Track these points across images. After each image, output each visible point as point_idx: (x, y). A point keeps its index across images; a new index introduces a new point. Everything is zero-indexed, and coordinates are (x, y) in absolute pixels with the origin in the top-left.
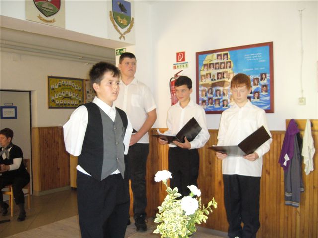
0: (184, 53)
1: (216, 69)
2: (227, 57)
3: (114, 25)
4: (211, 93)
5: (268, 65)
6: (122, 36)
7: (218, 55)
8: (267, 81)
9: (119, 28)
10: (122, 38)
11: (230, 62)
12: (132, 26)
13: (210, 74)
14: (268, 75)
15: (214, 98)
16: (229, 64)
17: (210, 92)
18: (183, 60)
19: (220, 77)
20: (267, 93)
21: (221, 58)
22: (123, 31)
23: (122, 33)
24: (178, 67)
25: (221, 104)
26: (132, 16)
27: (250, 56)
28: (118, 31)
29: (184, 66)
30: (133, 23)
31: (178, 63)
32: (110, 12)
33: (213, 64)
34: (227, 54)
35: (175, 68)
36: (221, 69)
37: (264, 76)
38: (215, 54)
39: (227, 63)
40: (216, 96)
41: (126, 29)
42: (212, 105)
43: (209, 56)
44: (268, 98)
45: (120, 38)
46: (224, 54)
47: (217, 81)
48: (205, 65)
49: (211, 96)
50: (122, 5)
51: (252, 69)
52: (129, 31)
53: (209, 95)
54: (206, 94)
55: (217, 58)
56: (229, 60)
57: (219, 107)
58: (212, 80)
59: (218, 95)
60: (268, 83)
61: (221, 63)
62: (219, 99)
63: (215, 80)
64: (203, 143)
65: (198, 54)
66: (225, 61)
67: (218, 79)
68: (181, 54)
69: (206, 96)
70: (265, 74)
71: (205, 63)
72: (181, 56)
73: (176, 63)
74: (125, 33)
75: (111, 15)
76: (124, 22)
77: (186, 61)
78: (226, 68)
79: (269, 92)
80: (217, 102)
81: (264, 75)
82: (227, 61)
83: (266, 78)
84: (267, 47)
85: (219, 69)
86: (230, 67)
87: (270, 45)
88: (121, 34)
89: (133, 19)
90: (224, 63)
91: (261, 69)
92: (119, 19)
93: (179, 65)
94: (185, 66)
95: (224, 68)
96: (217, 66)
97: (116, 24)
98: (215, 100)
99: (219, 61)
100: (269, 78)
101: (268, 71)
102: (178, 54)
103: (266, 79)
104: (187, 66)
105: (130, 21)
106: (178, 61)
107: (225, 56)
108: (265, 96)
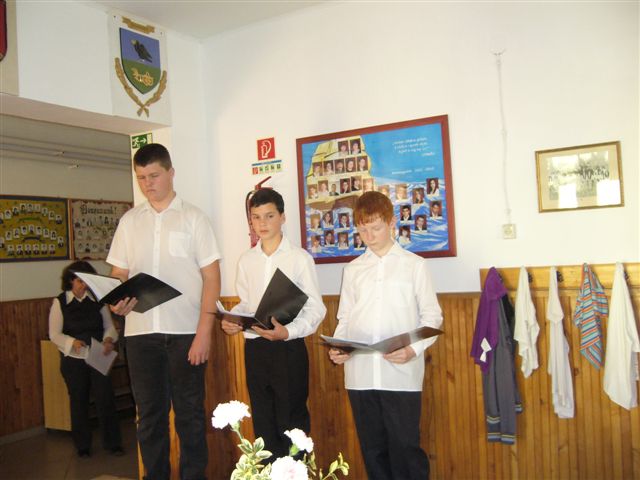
0: (272, 140)
1: (337, 171)
2: (359, 147)
3: (126, 87)
4: (331, 221)
5: (440, 162)
6: (143, 108)
7: (340, 144)
8: (441, 192)
9: (135, 92)
10: (144, 112)
11: (365, 158)
12: (163, 88)
13: (326, 182)
14: (441, 182)
15: (337, 231)
16: (363, 161)
17: (328, 219)
18: (272, 155)
19: (346, 188)
20: (440, 218)
21: (347, 150)
22: (144, 98)
23: (143, 102)
24: (261, 170)
25: (351, 242)
26: (163, 68)
27: (404, 144)
28: (135, 99)
29: (272, 168)
30: (166, 81)
31: (260, 162)
32: (117, 60)
33: (331, 162)
34: (358, 141)
35: (255, 171)
36: (348, 171)
37: (433, 184)
38: (335, 143)
39: (359, 159)
40: (341, 226)
41: (150, 95)
42: (333, 246)
43: (323, 146)
44: (443, 228)
45: (139, 113)
46: (353, 142)
47: (341, 196)
48: (316, 165)
49: (331, 227)
50: (142, 46)
51: (410, 171)
52: (156, 98)
53: (326, 226)
54: (320, 223)
55: (340, 150)
56: (363, 154)
57: (347, 248)
58: (331, 195)
59: (345, 225)
60: (442, 198)
61: (348, 160)
62: (346, 233)
63: (337, 194)
64: (313, 326)
65: (300, 142)
66: (355, 155)
67: (342, 191)
68: (267, 144)
69: (319, 227)
70: (436, 180)
71: (315, 159)
72: (266, 148)
73: (256, 160)
74: (148, 103)
75: (117, 66)
76: (147, 79)
77: (277, 158)
78: (359, 170)
79: (445, 214)
80: (343, 239)
81: (433, 182)
82: (360, 155)
83: (437, 187)
84: (438, 127)
85: (343, 171)
86: (366, 168)
87: (443, 121)
88: (140, 104)
89: (165, 73)
90: (352, 159)
91: (428, 169)
92: (136, 74)
93: (264, 166)
94: (276, 167)
95: (354, 170)
96: (340, 165)
97: (130, 85)
98: (339, 234)
99: (344, 156)
100: (444, 187)
101: (440, 173)
102: (260, 143)
103: (437, 190)
104: (279, 167)
105: (158, 78)
106: (260, 158)
107: (356, 146)
108: (439, 224)
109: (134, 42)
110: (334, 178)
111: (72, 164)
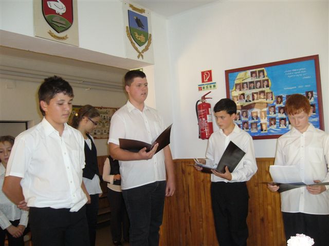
0: (210, 72)
1: (250, 88)
2: (264, 74)
3: (132, 42)
4: (246, 116)
5: (314, 82)
6: (140, 55)
7: (252, 73)
8: (315, 99)
9: (137, 45)
10: (141, 57)
11: (267, 80)
12: (150, 43)
13: (243, 94)
14: (314, 93)
15: (250, 122)
16: (266, 82)
17: (245, 115)
18: (210, 79)
19: (256, 97)
20: (314, 114)
21: (256, 76)
22: (141, 49)
23: (140, 51)
24: (204, 88)
25: (259, 128)
26: (149, 33)
28: (136, 49)
29: (211, 87)
30: (151, 40)
31: (203, 84)
32: (127, 27)
33: (246, 83)
34: (263, 71)
35: (200, 89)
36: (257, 88)
37: (310, 95)
38: (249, 72)
39: (264, 81)
40: (253, 119)
41: (143, 47)
42: (248, 130)
43: (241, 74)
44: (316, 119)
45: (138, 57)
46: (260, 72)
47: (252, 102)
48: (237, 85)
49: (247, 119)
50: (139, 20)
51: (295, 87)
52: (146, 49)
53: (243, 119)
54: (240, 117)
55: (252, 76)
56: (266, 78)
57: (257, 131)
58: (246, 101)
59: (255, 119)
60: (316, 103)
61: (257, 82)
62: (256, 123)
63: (250, 101)
65: (228, 72)
66: (261, 78)
67: (253, 100)
68: (207, 73)
69: (240, 120)
70: (312, 92)
71: (237, 82)
72: (207, 76)
73: (201, 83)
74: (143, 51)
75: (127, 31)
76: (142, 38)
77: (213, 81)
78: (263, 87)
79: (317, 112)
80: (254, 126)
81: (309, 93)
82: (264, 79)
83: (312, 96)
84: (313, 62)
85: (254, 88)
86: (268, 86)
87: (316, 58)
88: (139, 52)
89: (150, 35)
90: (260, 81)
92: (137, 35)
93: (205, 86)
94: (212, 87)
95: (260, 87)
96: (252, 85)
97: (134, 42)
98: (252, 124)
99: (255, 79)
100: (317, 96)
101: (314, 89)
102: (203, 73)
103: (312, 98)
104: (214, 86)
105: (148, 38)
106: (203, 81)
107: (261, 74)
108: (313, 117)
109: (135, 18)
110: (248, 92)
111: (87, 88)
